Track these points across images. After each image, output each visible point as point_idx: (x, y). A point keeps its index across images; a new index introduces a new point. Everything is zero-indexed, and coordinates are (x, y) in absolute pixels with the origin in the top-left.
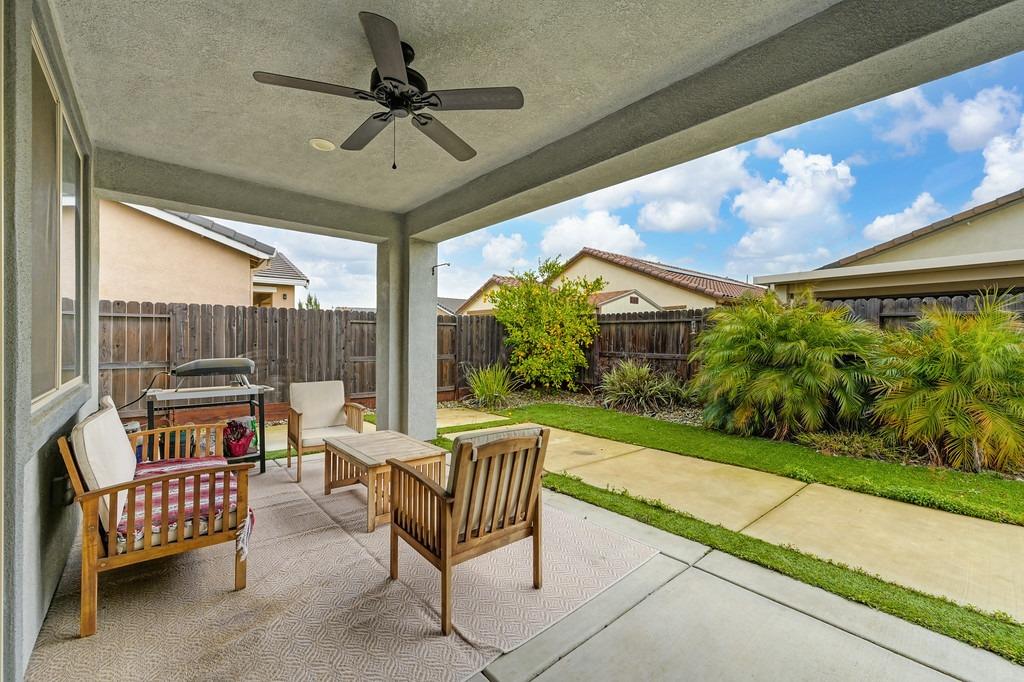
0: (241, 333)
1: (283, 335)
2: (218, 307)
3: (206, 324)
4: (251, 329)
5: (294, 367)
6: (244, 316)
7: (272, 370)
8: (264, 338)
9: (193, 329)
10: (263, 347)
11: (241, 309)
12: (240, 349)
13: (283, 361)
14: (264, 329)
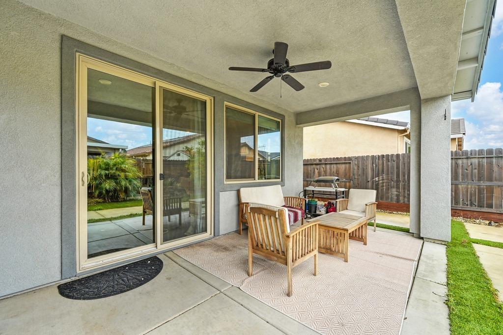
0: (377, 168)
1: (398, 168)
2: (368, 156)
3: (363, 164)
4: (382, 166)
5: (405, 185)
6: (379, 160)
7: (392, 185)
8: (388, 170)
9: (358, 166)
10: (388, 174)
11: (377, 157)
12: (377, 176)
13: (398, 181)
14: (388, 166)
